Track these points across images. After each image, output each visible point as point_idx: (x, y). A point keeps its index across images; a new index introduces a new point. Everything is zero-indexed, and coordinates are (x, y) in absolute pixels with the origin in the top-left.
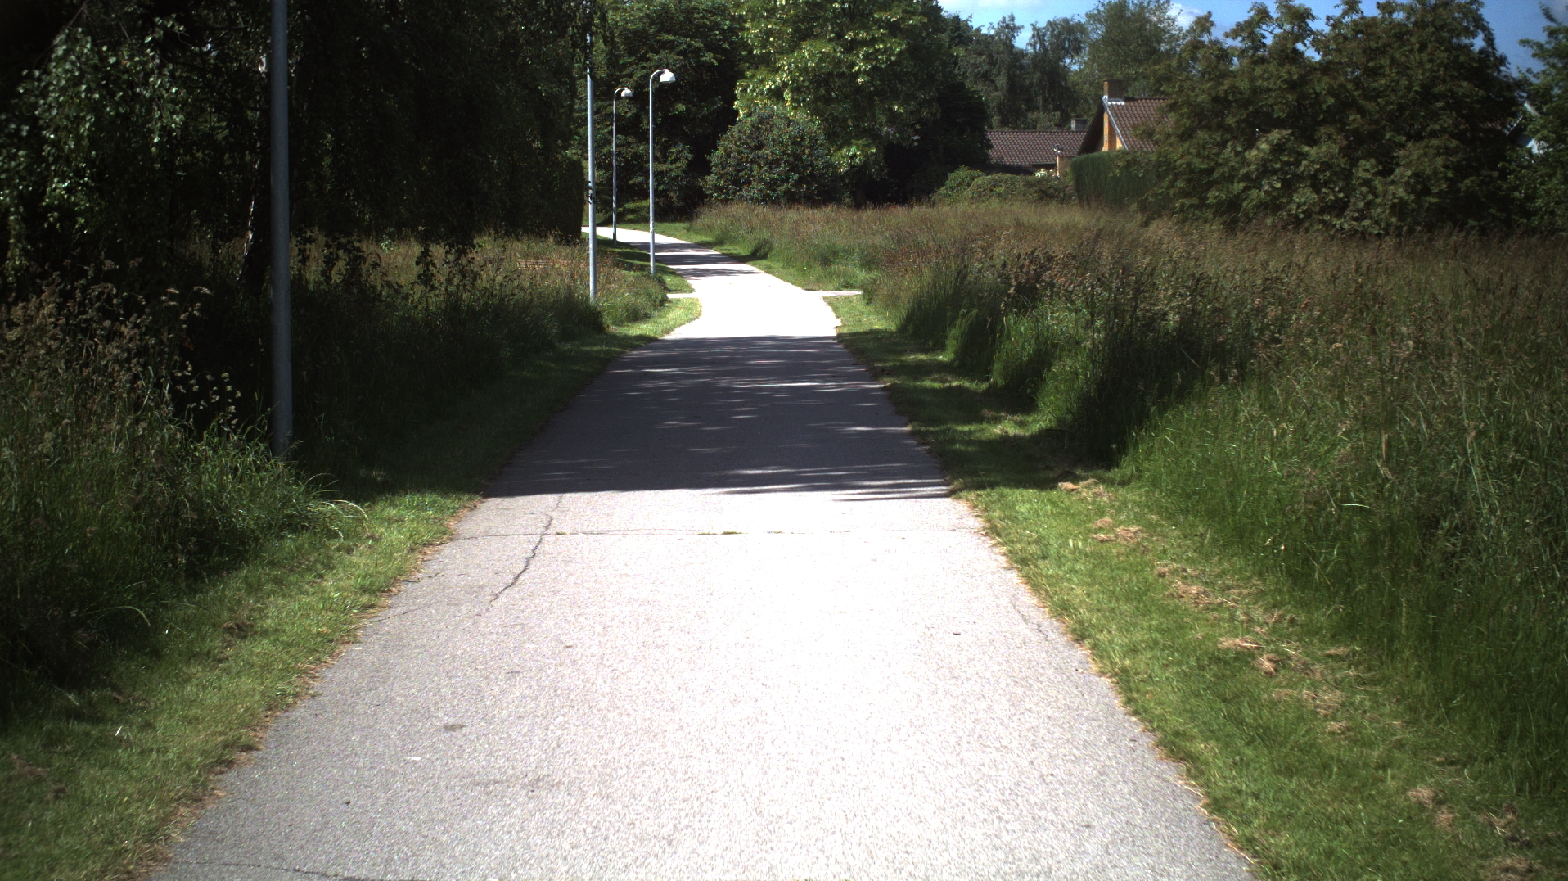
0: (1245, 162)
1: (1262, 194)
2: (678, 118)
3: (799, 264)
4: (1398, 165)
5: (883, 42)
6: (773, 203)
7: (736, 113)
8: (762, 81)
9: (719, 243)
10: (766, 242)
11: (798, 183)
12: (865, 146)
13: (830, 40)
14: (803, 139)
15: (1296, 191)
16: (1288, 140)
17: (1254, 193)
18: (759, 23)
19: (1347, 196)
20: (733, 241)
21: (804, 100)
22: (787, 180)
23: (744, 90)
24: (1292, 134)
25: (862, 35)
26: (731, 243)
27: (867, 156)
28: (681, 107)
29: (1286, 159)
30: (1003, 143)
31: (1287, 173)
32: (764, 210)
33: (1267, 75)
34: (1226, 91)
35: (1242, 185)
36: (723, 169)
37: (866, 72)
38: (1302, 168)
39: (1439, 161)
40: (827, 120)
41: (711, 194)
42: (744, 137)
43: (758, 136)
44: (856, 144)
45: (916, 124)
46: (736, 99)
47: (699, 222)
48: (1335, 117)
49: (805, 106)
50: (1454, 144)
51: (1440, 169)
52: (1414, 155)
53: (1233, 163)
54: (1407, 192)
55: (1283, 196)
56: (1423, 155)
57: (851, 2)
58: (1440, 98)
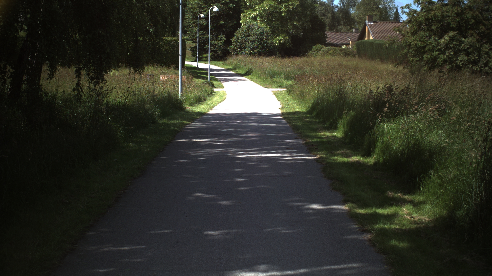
1: (445, 56)
2: (221, 26)
3: (262, 77)
5: (291, 1)
6: (253, 55)
7: (241, 24)
8: (250, 14)
9: (234, 69)
10: (251, 69)
11: (262, 49)
12: (285, 36)
14: (264, 33)
15: (459, 56)
17: (442, 56)
19: (479, 58)
20: (239, 68)
21: (264, 21)
22: (258, 48)
23: (244, 16)
27: (285, 40)
28: (222, 22)
29: (455, 43)
30: (331, 36)
31: (456, 49)
32: (249, 58)
33: (448, 10)
36: (236, 43)
37: (285, 12)
38: (462, 47)
40: (271, 27)
41: (232, 52)
42: (243, 32)
43: (248, 32)
44: (281, 36)
45: (301, 29)
46: (241, 20)
47: (227, 61)
48: (474, 27)
49: (264, 23)
53: (434, 44)
55: (454, 58)
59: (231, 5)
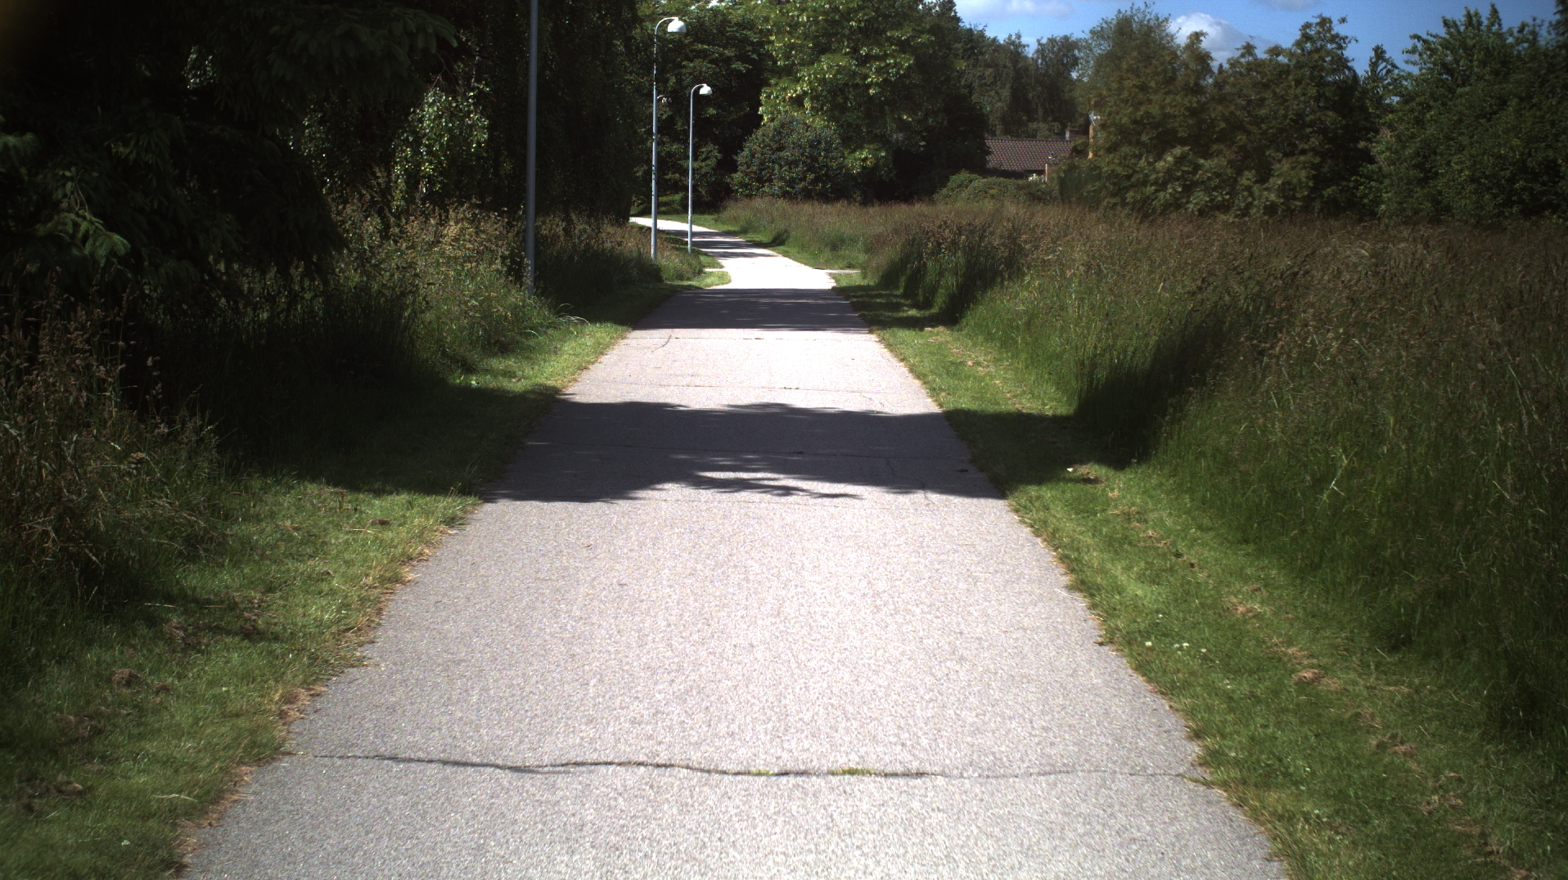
0: (1155, 171)
1: (1168, 196)
2: (711, 121)
3: (812, 249)
4: (1273, 176)
5: (893, 57)
6: (792, 198)
7: (761, 117)
8: (785, 89)
9: (743, 232)
10: (785, 231)
11: (814, 182)
12: (877, 150)
13: (846, 54)
14: (819, 143)
15: (1193, 194)
16: (1188, 154)
17: (1161, 195)
18: (784, 38)
19: (1231, 198)
20: (756, 230)
21: (822, 109)
22: (804, 179)
23: (768, 97)
24: (1190, 150)
25: (876, 50)
26: (754, 232)
27: (878, 159)
28: (715, 111)
29: (1186, 169)
31: (1186, 180)
32: (781, 204)
33: (1174, 103)
34: (1142, 115)
35: (1153, 188)
36: (748, 168)
37: (877, 84)
38: (1198, 176)
39: (1303, 174)
40: (840, 126)
41: (737, 190)
42: (767, 140)
43: (780, 140)
44: (868, 149)
45: (922, 131)
46: (761, 105)
47: (726, 213)
48: (1225, 137)
49: (822, 114)
50: (1317, 160)
51: (1304, 180)
52: (1285, 169)
53: (1146, 171)
54: (1279, 196)
55: (1183, 198)
56: (1293, 168)
57: (866, 21)
58: (1312, 124)
59: (737, 66)
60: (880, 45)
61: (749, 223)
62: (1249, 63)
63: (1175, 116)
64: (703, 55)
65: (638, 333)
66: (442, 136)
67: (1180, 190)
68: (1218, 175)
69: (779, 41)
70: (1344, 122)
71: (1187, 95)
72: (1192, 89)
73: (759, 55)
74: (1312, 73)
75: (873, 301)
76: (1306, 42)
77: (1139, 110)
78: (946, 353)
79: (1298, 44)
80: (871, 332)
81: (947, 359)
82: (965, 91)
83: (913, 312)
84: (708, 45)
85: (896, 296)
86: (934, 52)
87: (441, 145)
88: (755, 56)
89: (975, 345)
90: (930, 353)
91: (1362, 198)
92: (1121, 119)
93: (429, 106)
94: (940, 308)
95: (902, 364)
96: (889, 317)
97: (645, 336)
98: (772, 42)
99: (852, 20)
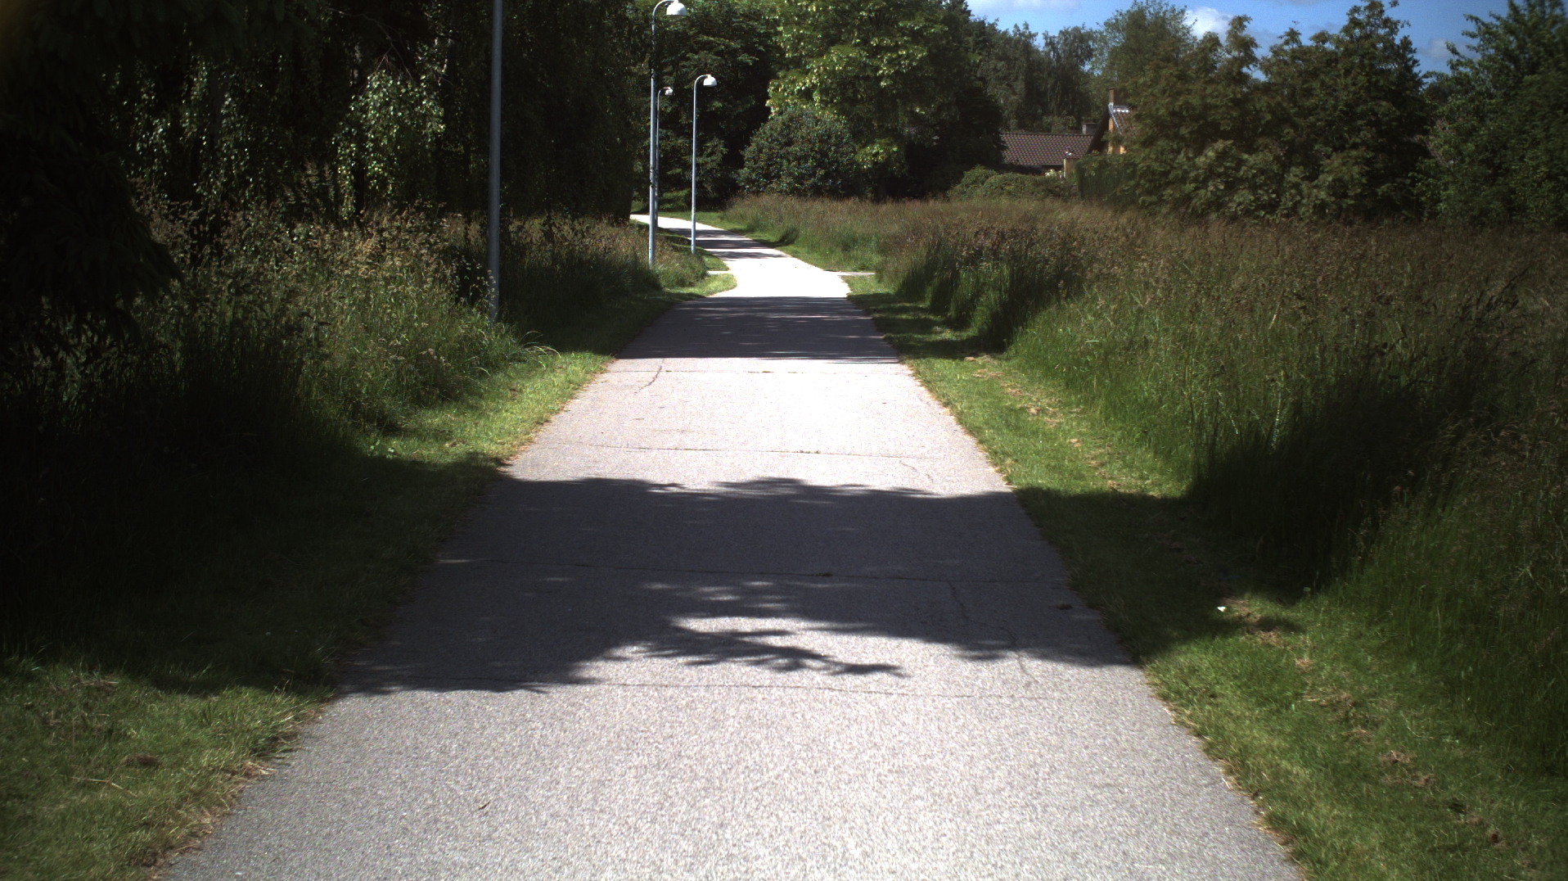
0: (1195, 167)
1: (1209, 193)
2: (715, 114)
3: (822, 249)
4: (1323, 172)
5: (906, 48)
6: (800, 195)
7: (769, 108)
8: (793, 82)
9: (750, 230)
10: (794, 230)
11: (824, 178)
12: (888, 144)
13: (857, 45)
14: (830, 137)
15: (1236, 192)
16: (1231, 149)
17: (1202, 192)
18: (792, 28)
19: (1278, 197)
20: (764, 229)
21: (832, 101)
22: (814, 175)
23: (776, 89)
24: (1233, 144)
25: (887, 42)
26: (762, 231)
27: (890, 155)
28: (719, 105)
29: (1228, 164)
30: (1017, 145)
31: (1229, 176)
32: (792, 202)
33: (1216, 93)
34: (1181, 106)
35: (1193, 185)
36: (755, 163)
37: (889, 76)
38: (1242, 173)
39: (1356, 169)
40: (850, 120)
41: (744, 186)
42: (775, 135)
43: (788, 134)
44: (880, 143)
45: (935, 125)
46: (769, 98)
47: (731, 211)
48: (1272, 130)
49: (832, 107)
50: (1370, 155)
51: (1357, 176)
52: (1336, 164)
53: (1185, 167)
54: (1329, 194)
55: (1225, 196)
56: (1344, 164)
57: (877, 10)
58: (1362, 116)
59: (744, 58)
60: (891, 36)
61: (756, 221)
62: (1293, 51)
63: (1216, 107)
64: (708, 47)
65: (622, 364)
66: (389, 128)
67: (1222, 187)
68: (1262, 172)
69: (787, 32)
70: (1398, 113)
71: (1229, 85)
72: (1234, 78)
73: (766, 46)
74: (1361, 61)
75: (898, 317)
76: (1354, 28)
77: (1177, 100)
78: (998, 394)
79: (1346, 30)
80: (901, 362)
81: (1002, 404)
82: (979, 83)
83: (948, 335)
84: (714, 36)
85: (923, 310)
86: (948, 43)
87: (390, 139)
88: (762, 48)
89: (1032, 382)
90: (979, 393)
91: (1419, 195)
92: (1157, 110)
93: (374, 93)
94: (980, 331)
95: (946, 410)
96: (920, 341)
97: (629, 367)
98: (781, 33)
99: (862, 10)
